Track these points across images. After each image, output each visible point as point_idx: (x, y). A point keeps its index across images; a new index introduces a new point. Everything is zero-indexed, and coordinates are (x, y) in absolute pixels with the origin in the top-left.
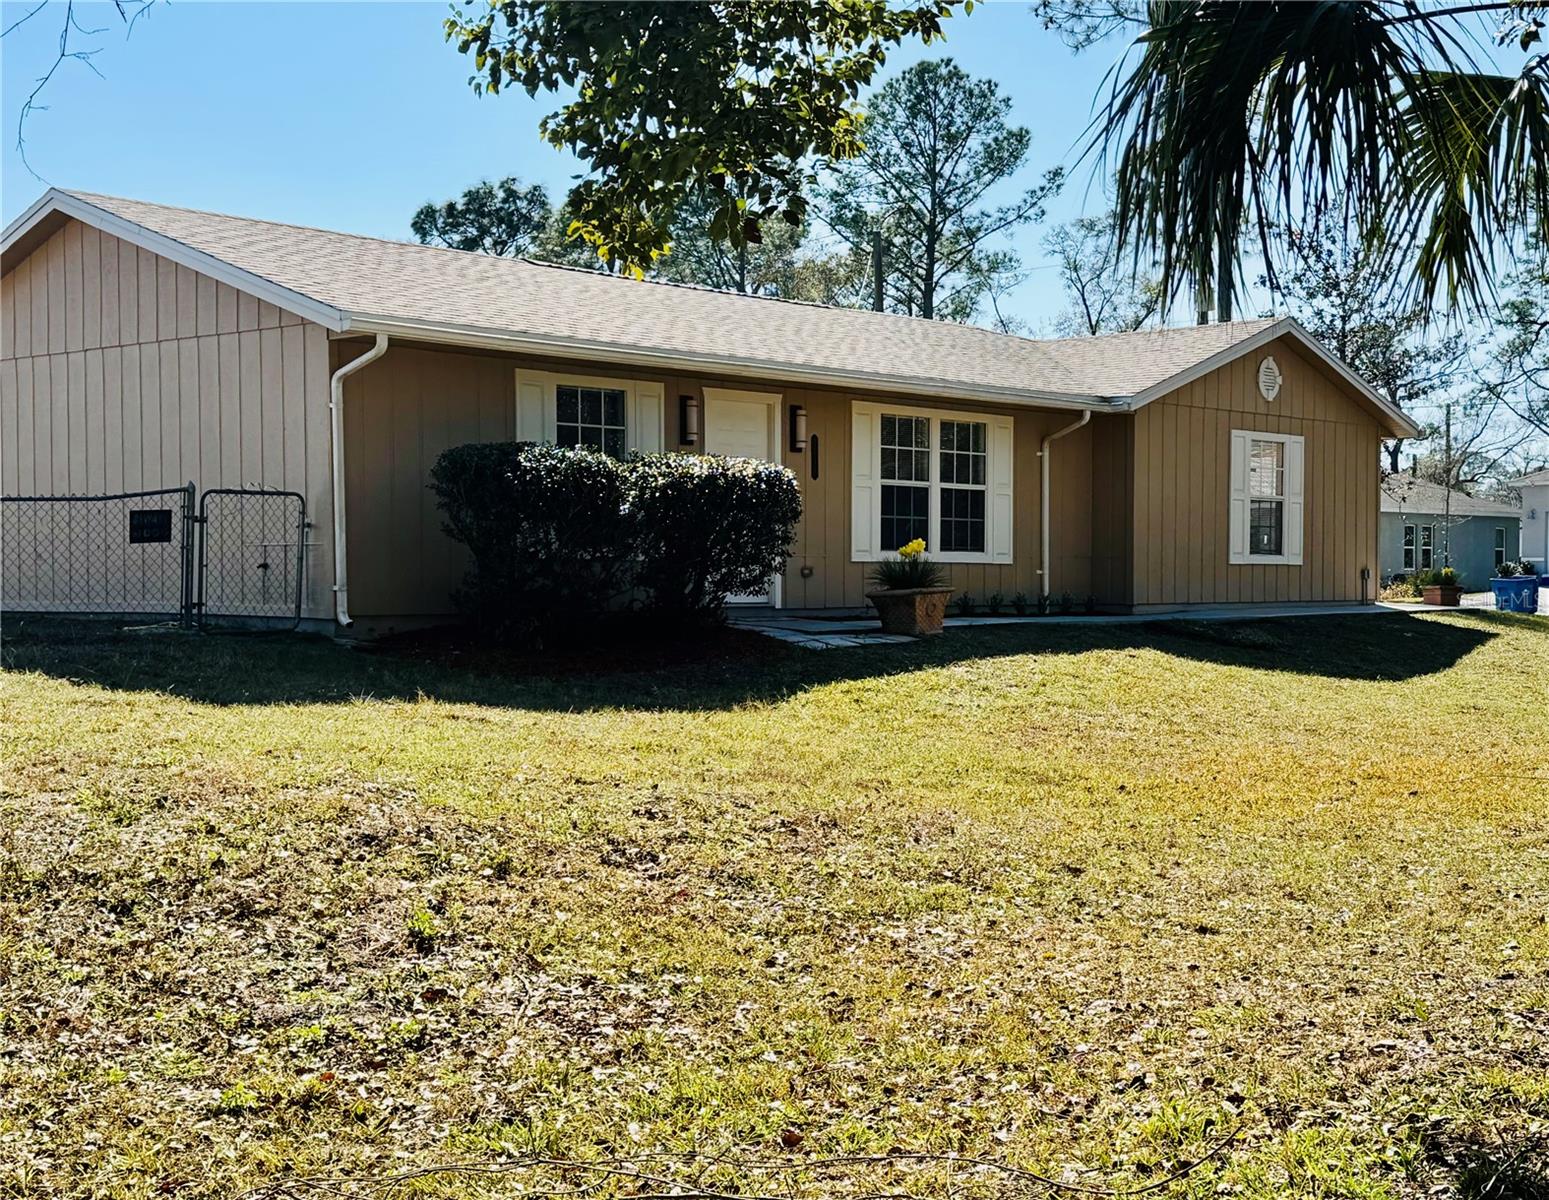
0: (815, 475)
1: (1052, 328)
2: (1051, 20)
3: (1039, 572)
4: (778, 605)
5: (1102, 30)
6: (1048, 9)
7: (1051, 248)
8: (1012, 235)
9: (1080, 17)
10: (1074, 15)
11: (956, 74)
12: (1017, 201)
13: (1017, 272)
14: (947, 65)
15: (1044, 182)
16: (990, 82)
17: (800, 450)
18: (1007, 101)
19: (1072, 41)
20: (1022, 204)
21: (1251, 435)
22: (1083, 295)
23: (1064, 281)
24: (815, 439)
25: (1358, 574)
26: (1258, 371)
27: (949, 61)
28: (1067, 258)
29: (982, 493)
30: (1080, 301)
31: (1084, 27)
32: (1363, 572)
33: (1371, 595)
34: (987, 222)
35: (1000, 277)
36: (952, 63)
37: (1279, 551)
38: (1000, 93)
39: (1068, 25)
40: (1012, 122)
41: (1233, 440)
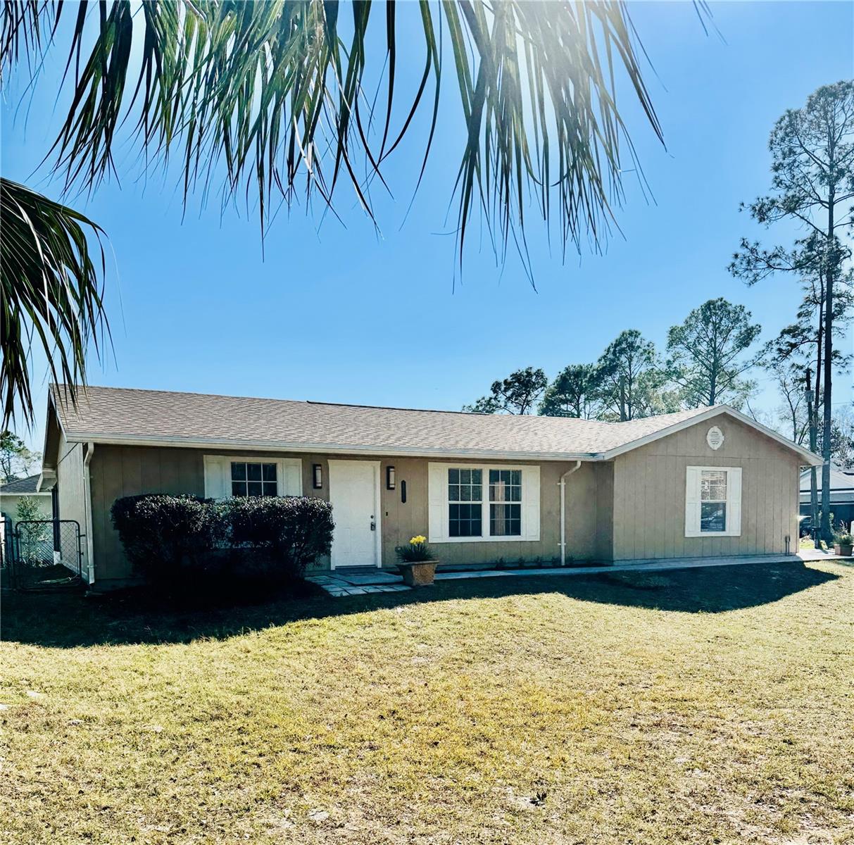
0: (404, 500)
1: (776, 412)
2: (736, 273)
3: (559, 544)
4: (379, 565)
5: (762, 275)
6: (734, 268)
7: (773, 377)
8: (751, 372)
9: (751, 270)
10: (747, 269)
11: (724, 305)
12: (752, 357)
13: (757, 389)
14: (721, 301)
15: (764, 348)
16: (741, 306)
17: (393, 489)
18: (749, 314)
19: (747, 281)
20: (754, 358)
21: (700, 469)
22: (788, 397)
23: (780, 391)
24: (403, 483)
25: (783, 540)
26: (707, 434)
27: (721, 300)
28: (781, 381)
29: (519, 505)
30: (787, 400)
31: (752, 274)
32: (786, 538)
33: (792, 549)
34: (738, 368)
35: (751, 392)
36: (724, 300)
37: (724, 530)
38: (746, 311)
39: (745, 274)
40: (751, 323)
41: (687, 470)
